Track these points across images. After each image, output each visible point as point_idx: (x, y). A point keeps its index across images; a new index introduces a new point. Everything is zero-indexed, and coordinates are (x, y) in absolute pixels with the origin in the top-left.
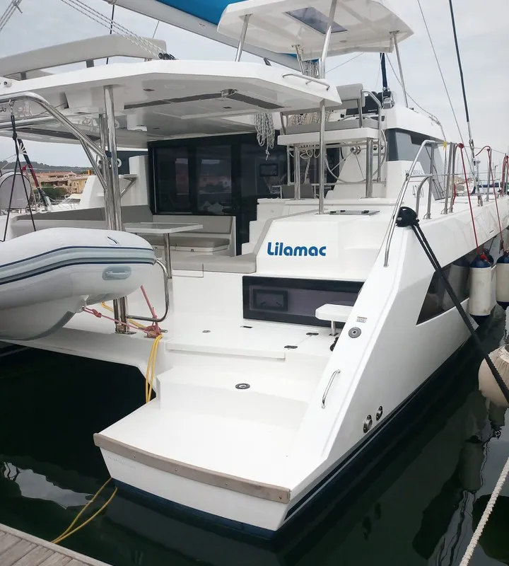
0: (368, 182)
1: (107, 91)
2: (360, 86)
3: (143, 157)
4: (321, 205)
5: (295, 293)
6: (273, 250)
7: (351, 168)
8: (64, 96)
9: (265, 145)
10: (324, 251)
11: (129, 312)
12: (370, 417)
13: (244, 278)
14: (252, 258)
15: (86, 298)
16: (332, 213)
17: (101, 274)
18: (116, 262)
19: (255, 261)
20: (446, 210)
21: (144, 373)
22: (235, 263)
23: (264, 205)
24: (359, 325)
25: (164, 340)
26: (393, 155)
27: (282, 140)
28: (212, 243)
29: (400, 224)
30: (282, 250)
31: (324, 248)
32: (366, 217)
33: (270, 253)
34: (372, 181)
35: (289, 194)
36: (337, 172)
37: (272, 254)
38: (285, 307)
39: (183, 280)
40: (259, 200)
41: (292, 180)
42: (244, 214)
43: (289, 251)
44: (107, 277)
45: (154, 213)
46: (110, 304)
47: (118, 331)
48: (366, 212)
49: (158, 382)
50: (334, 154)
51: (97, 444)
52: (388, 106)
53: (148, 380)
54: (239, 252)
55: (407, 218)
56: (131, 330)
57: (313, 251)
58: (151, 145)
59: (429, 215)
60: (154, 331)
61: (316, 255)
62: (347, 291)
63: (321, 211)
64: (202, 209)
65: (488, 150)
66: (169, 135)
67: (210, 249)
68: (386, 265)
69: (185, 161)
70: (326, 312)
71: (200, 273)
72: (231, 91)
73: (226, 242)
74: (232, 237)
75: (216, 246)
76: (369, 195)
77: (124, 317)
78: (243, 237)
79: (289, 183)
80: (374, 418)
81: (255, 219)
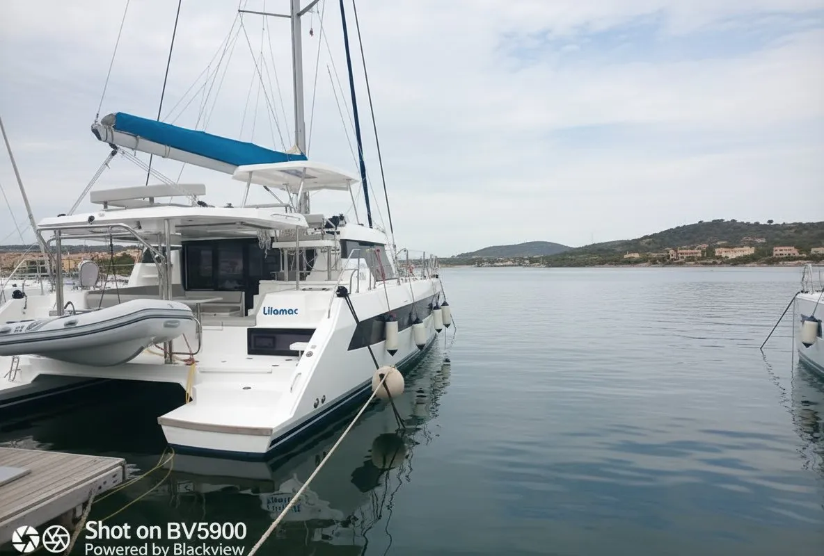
0: (329, 270)
1: (166, 222)
2: (322, 216)
3: (178, 251)
4: (297, 285)
5: (279, 337)
6: (266, 312)
7: (320, 262)
8: (139, 223)
9: (265, 247)
10: (297, 312)
11: (174, 350)
12: (317, 399)
13: (248, 329)
14: (254, 317)
15: (152, 339)
16: (304, 290)
17: (162, 325)
18: (172, 318)
19: (255, 318)
20: (370, 288)
21: (185, 388)
22: (243, 320)
23: (264, 285)
24: (312, 350)
25: (197, 366)
26: (345, 255)
27: (275, 245)
28: (229, 310)
29: (339, 296)
30: (272, 311)
31: (297, 310)
32: (324, 291)
33: (264, 313)
34: (331, 269)
35: (281, 278)
36: (312, 264)
37: (266, 314)
38: (274, 346)
39: (209, 333)
40: (261, 282)
41: (283, 269)
42: (251, 290)
43: (277, 312)
44: (166, 326)
45: (186, 290)
46: (162, 345)
47: (166, 363)
48: (324, 289)
49: (194, 390)
50: (311, 253)
51: (159, 423)
52: (343, 226)
53: (188, 391)
54: (246, 315)
55: (342, 292)
56: (177, 361)
57: (291, 312)
58: (183, 243)
59: (358, 291)
60: (191, 362)
61: (292, 313)
62: (306, 334)
63: (297, 288)
64: (220, 287)
65: (405, 251)
66: (198, 237)
67: (228, 314)
68: (329, 317)
69: (210, 253)
70: (295, 347)
71: (220, 327)
72: (242, 223)
73: (238, 309)
74: (242, 305)
75: (231, 311)
76: (329, 278)
77: (171, 354)
78: (249, 305)
79: (281, 271)
80: (320, 401)
81: (258, 294)
